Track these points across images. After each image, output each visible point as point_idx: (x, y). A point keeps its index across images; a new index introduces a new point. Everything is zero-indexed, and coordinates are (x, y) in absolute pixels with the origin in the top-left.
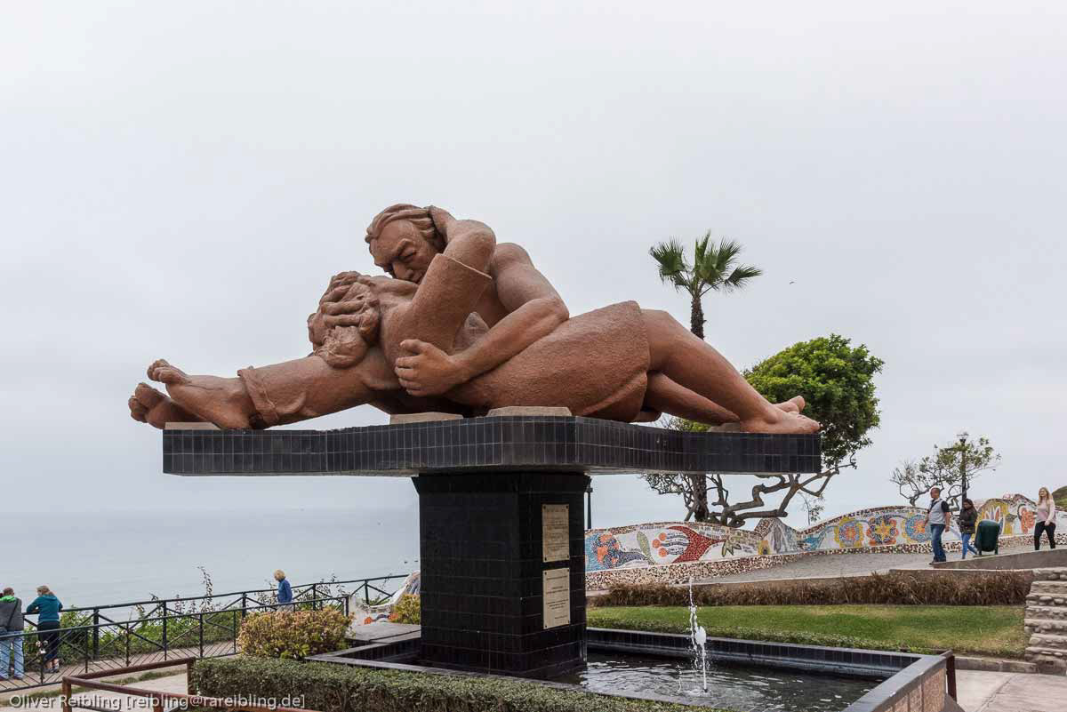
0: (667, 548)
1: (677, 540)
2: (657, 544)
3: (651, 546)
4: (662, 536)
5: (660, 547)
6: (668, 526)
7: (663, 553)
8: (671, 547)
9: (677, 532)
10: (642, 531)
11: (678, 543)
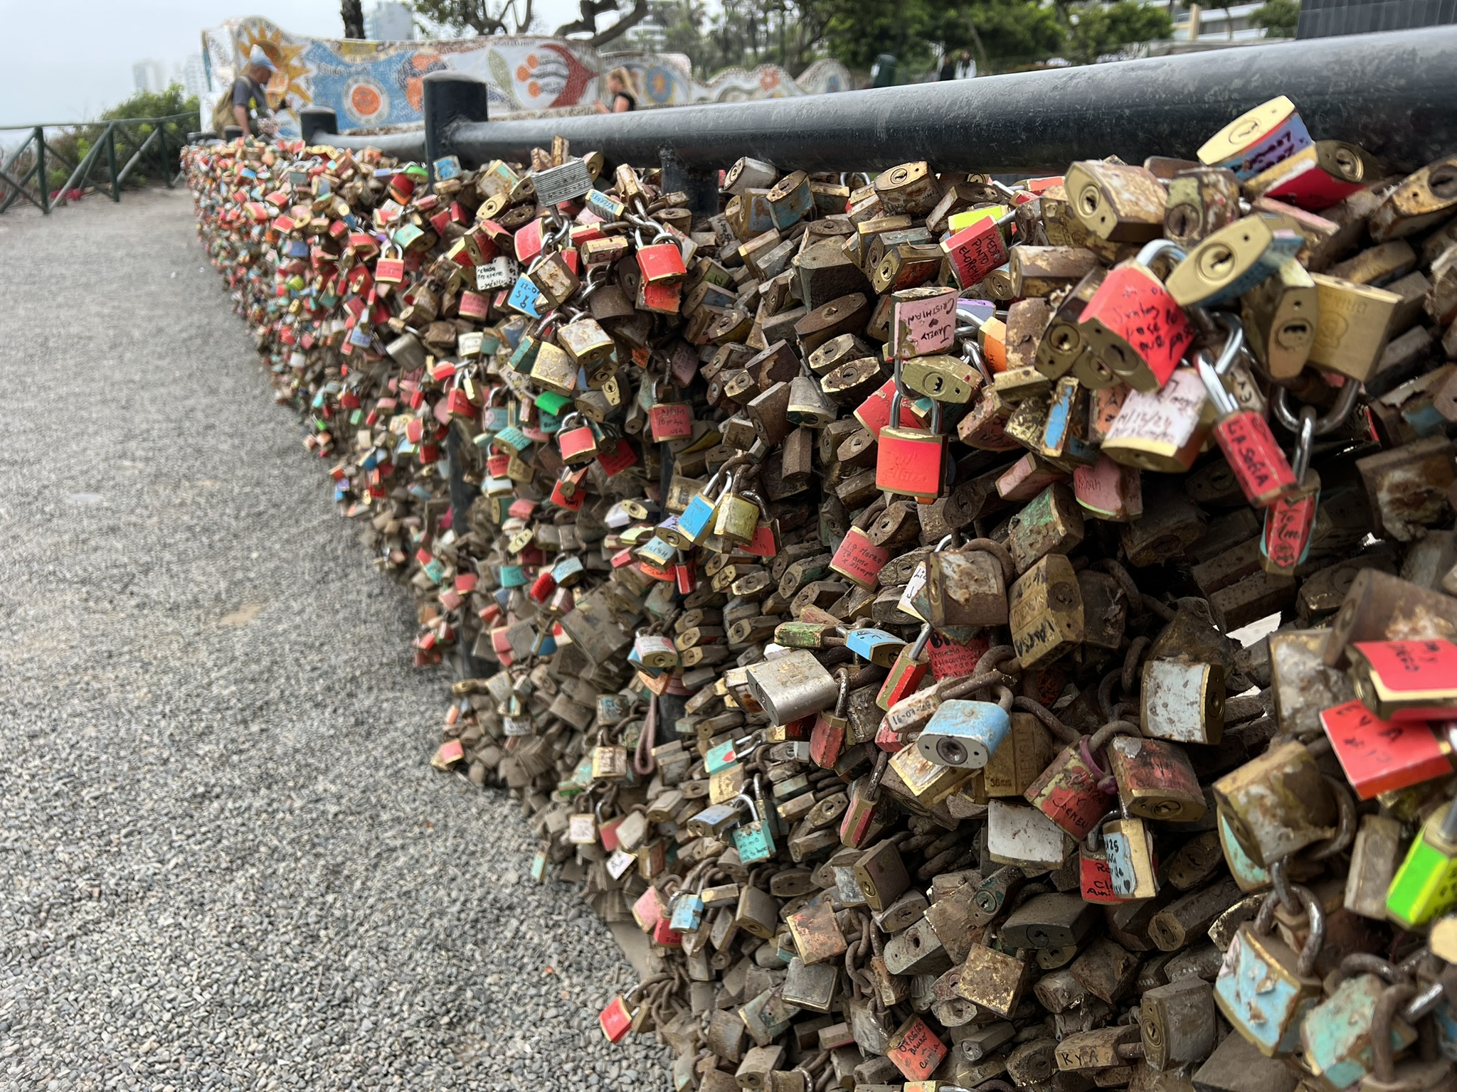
0: (541, 82)
1: (551, 68)
2: (523, 75)
3: (513, 75)
4: (532, 61)
5: (530, 80)
6: (539, 43)
7: (535, 90)
8: (546, 80)
9: (553, 55)
10: (497, 49)
11: (556, 74)
